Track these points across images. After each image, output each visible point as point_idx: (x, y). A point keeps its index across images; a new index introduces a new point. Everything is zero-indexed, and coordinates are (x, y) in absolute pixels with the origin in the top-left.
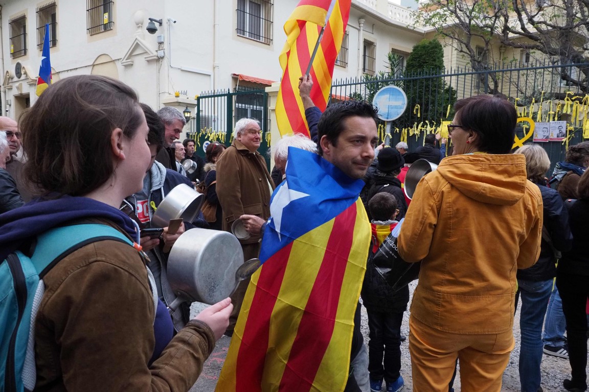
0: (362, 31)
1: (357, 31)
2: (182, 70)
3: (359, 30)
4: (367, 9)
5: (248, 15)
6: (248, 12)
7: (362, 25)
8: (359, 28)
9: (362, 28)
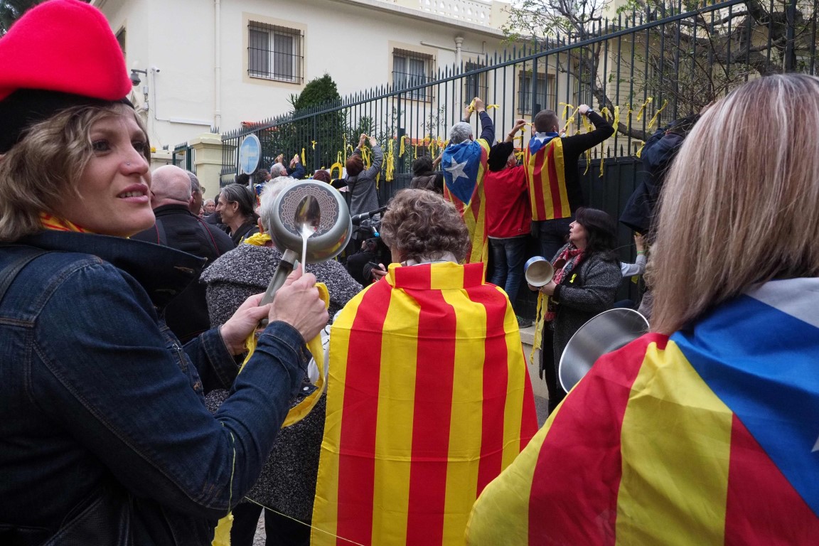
0: (459, 53)
1: (453, 53)
2: (172, 123)
3: (456, 52)
4: (460, 24)
5: (273, 54)
6: (273, 50)
7: (459, 45)
8: (455, 49)
9: (459, 49)
